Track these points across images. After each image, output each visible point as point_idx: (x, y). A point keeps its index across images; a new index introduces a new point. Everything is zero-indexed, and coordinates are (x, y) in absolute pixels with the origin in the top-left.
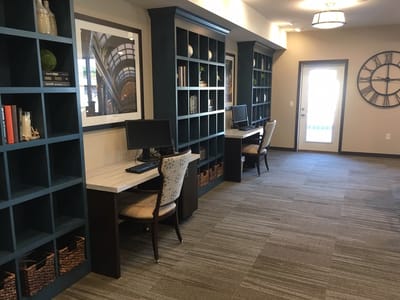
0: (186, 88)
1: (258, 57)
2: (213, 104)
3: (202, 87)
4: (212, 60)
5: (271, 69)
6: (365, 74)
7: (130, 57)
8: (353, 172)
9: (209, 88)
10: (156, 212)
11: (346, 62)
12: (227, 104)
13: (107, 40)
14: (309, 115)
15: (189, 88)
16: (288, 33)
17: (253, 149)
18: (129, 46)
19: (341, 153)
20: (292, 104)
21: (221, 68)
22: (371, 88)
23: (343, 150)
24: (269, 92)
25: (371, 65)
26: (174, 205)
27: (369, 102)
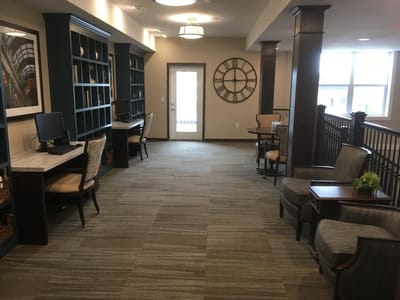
0: (80, 85)
1: (133, 57)
2: (101, 99)
3: (92, 84)
4: (98, 60)
5: (143, 69)
6: (219, 76)
7: (31, 56)
8: (215, 154)
9: (98, 85)
10: (81, 187)
11: (204, 65)
12: (111, 100)
13: (13, 41)
14: (178, 110)
15: (83, 85)
16: (156, 38)
17: (136, 139)
18: (29, 45)
19: (205, 140)
20: (164, 99)
21: (106, 67)
22: (224, 87)
23: (206, 137)
24: (143, 88)
25: (223, 69)
26: (93, 181)
27: (223, 98)
